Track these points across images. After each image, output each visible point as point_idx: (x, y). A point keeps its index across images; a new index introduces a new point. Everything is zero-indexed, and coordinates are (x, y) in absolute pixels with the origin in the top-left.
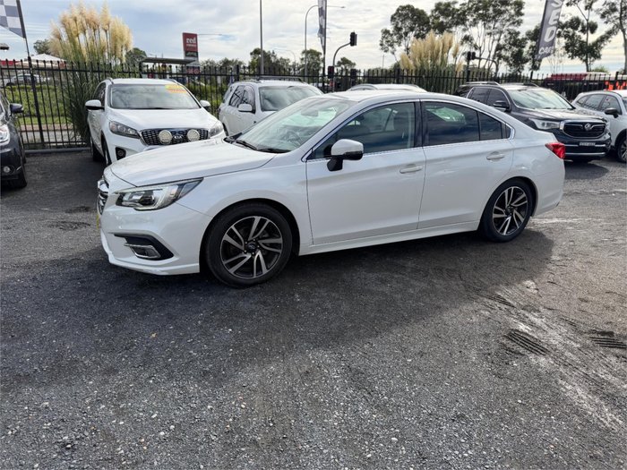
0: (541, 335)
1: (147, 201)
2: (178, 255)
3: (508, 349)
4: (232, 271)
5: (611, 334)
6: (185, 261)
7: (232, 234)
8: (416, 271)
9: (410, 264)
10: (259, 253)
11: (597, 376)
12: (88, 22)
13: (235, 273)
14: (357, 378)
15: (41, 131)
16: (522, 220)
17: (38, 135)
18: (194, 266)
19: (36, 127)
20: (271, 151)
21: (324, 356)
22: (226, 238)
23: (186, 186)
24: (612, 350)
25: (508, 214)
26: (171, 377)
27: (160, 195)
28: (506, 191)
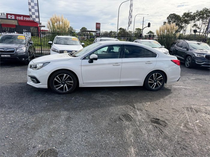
0: (135, 116)
1: (36, 67)
2: (41, 83)
3: (120, 119)
4: (57, 89)
5: (159, 120)
6: (44, 85)
7: (57, 78)
8: (116, 95)
9: (116, 94)
10: (66, 85)
11: (140, 129)
12: (57, 20)
13: (58, 89)
14: (69, 119)
15: (41, 50)
16: (161, 84)
17: (40, 51)
18: (46, 86)
19: (40, 49)
20: (75, 56)
21: (65, 113)
22: (55, 79)
23: (45, 64)
24: (154, 124)
25: (155, 82)
26: (22, 111)
27: (38, 66)
28: (154, 74)
